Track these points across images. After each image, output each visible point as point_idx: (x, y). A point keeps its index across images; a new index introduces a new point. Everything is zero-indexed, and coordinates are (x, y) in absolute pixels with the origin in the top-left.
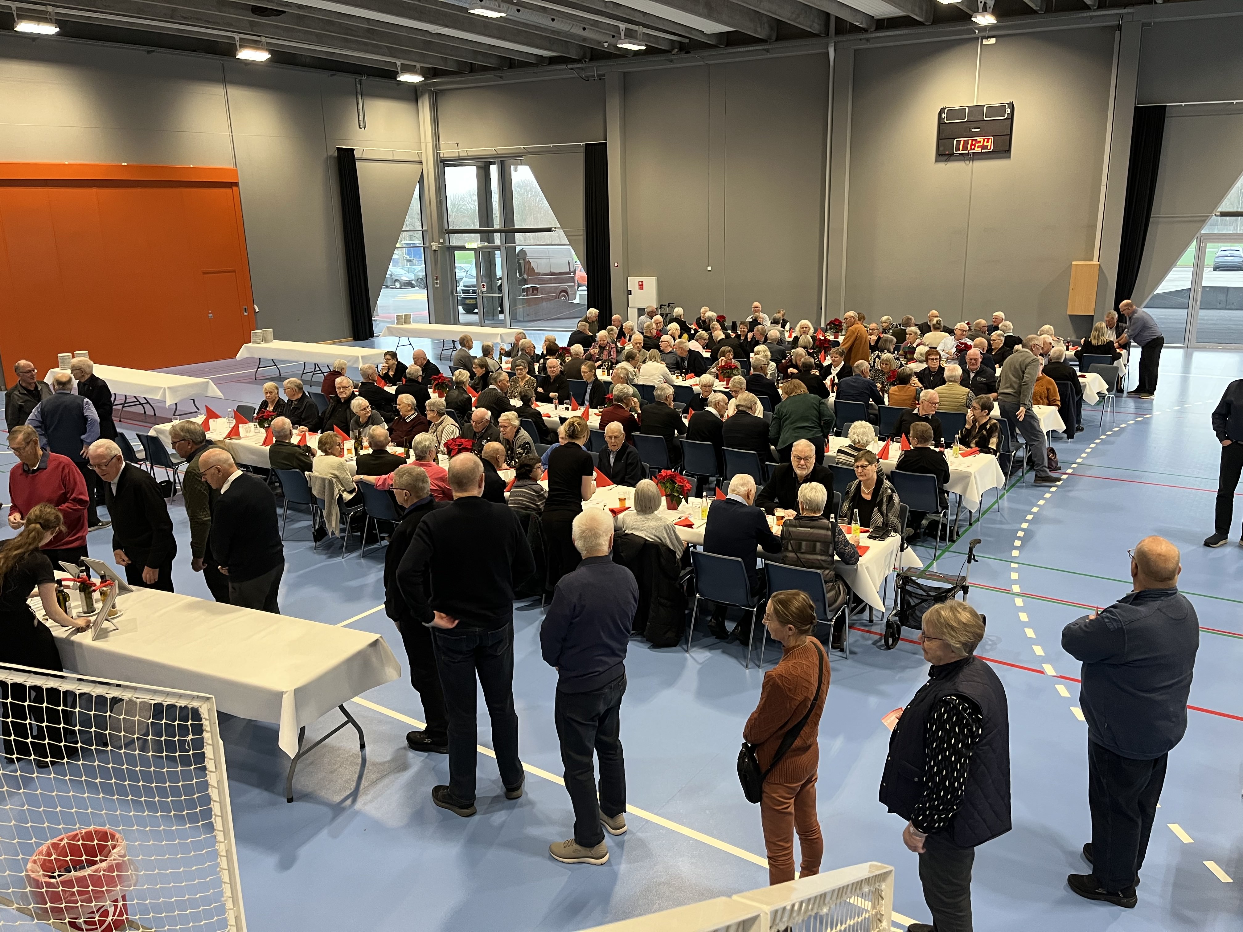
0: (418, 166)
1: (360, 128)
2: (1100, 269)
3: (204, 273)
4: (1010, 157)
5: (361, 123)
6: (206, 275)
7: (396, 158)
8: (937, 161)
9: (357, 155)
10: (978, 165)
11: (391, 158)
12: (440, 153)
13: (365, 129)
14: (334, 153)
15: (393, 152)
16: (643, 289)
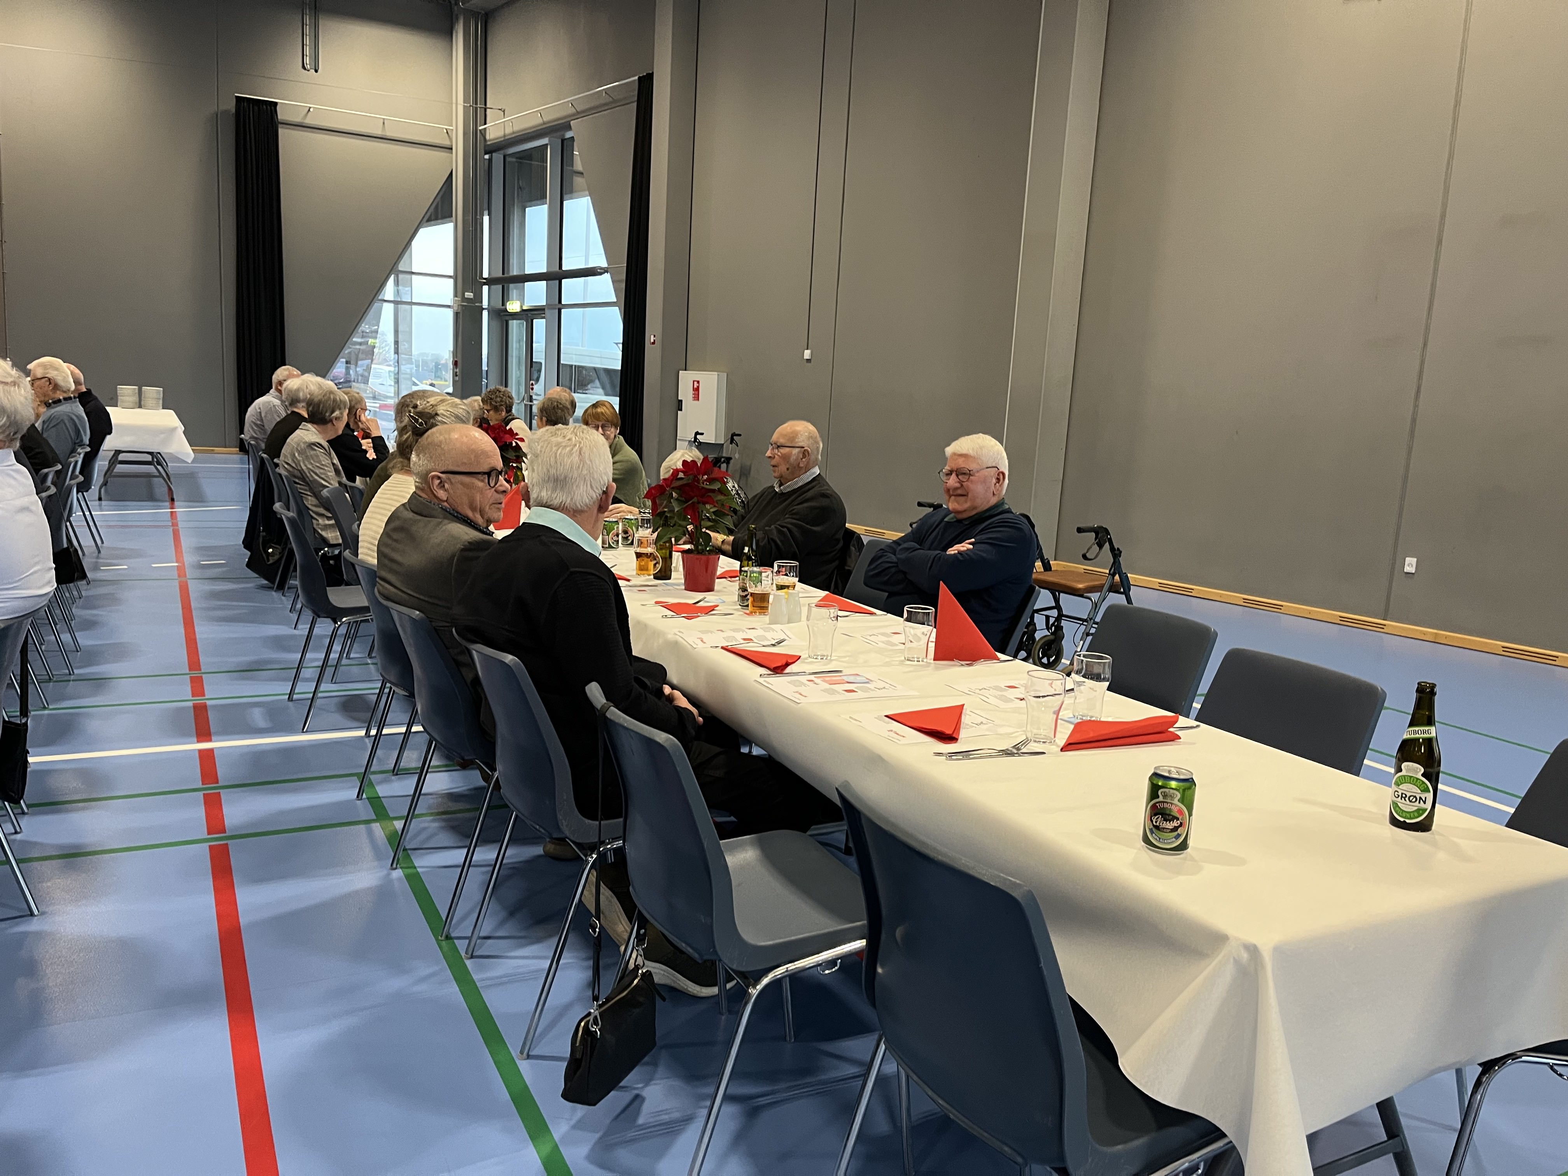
0: (442, 155)
1: (304, 67)
5: (307, 60)
7: (389, 134)
11: (378, 132)
12: (485, 129)
13: (316, 71)
14: (231, 106)
15: (384, 122)
16: (698, 400)
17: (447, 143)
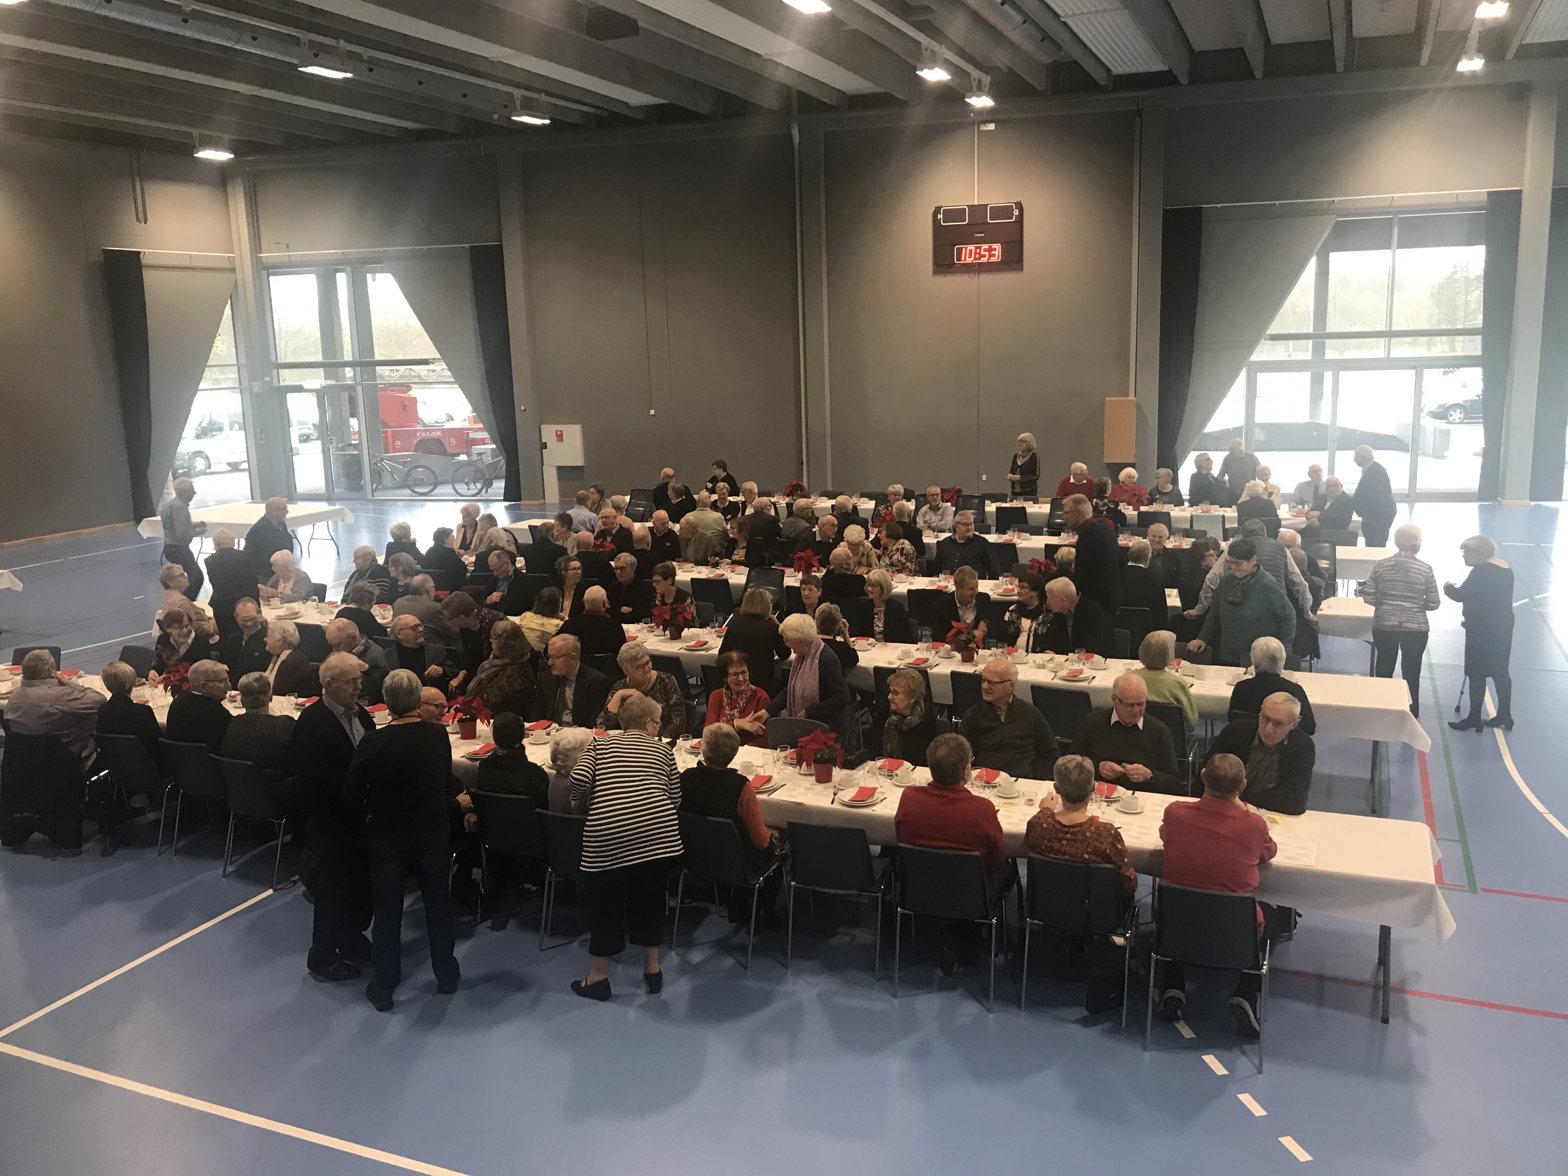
0: (228, 276)
1: (139, 222)
2: (1138, 406)
4: (1022, 269)
5: (141, 216)
7: (195, 264)
8: (935, 272)
10: (986, 279)
11: (186, 263)
12: (262, 257)
13: (145, 223)
14: (98, 257)
15: (190, 256)
16: (562, 441)
17: (227, 265)
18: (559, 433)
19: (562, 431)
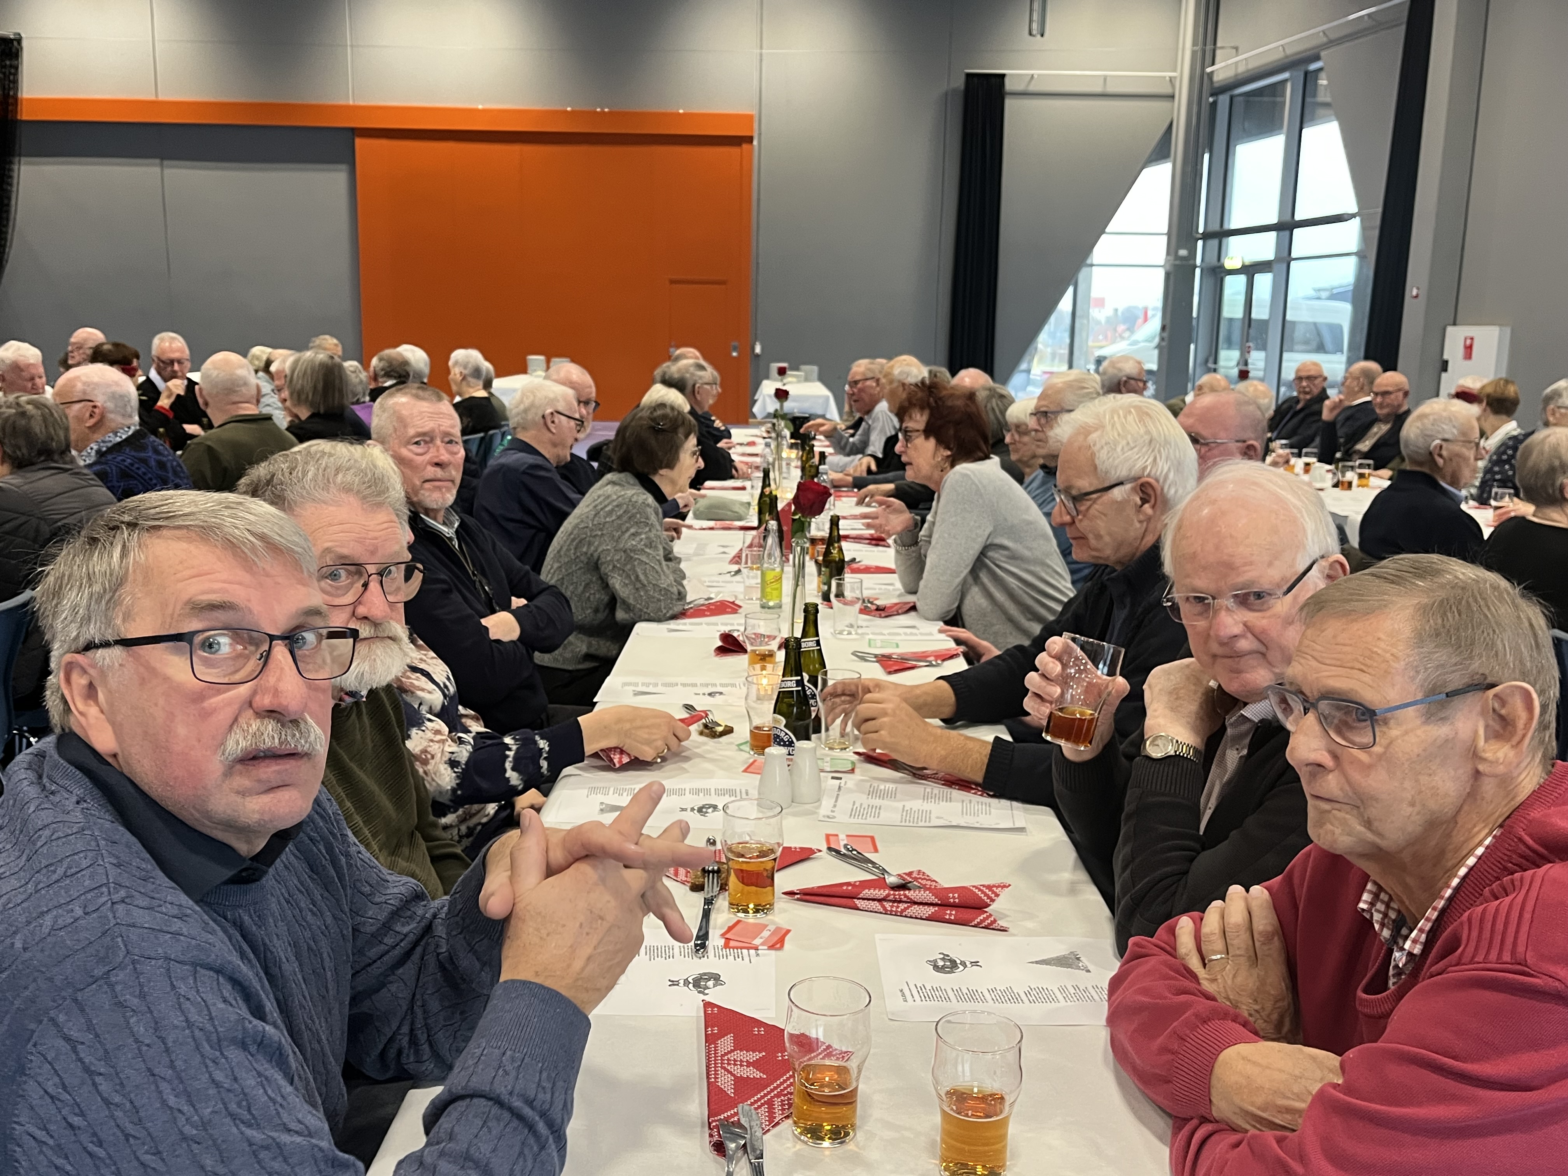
0: (1163, 104)
1: (1030, 34)
3: (673, 282)
5: (1035, 26)
6: (674, 286)
7: (1110, 89)
9: (1009, 86)
11: (1098, 89)
12: (1212, 72)
13: (1042, 35)
14: (959, 83)
15: (1105, 78)
16: (1470, 357)
17: (1167, 90)
18: (1468, 342)
19: (1472, 339)
